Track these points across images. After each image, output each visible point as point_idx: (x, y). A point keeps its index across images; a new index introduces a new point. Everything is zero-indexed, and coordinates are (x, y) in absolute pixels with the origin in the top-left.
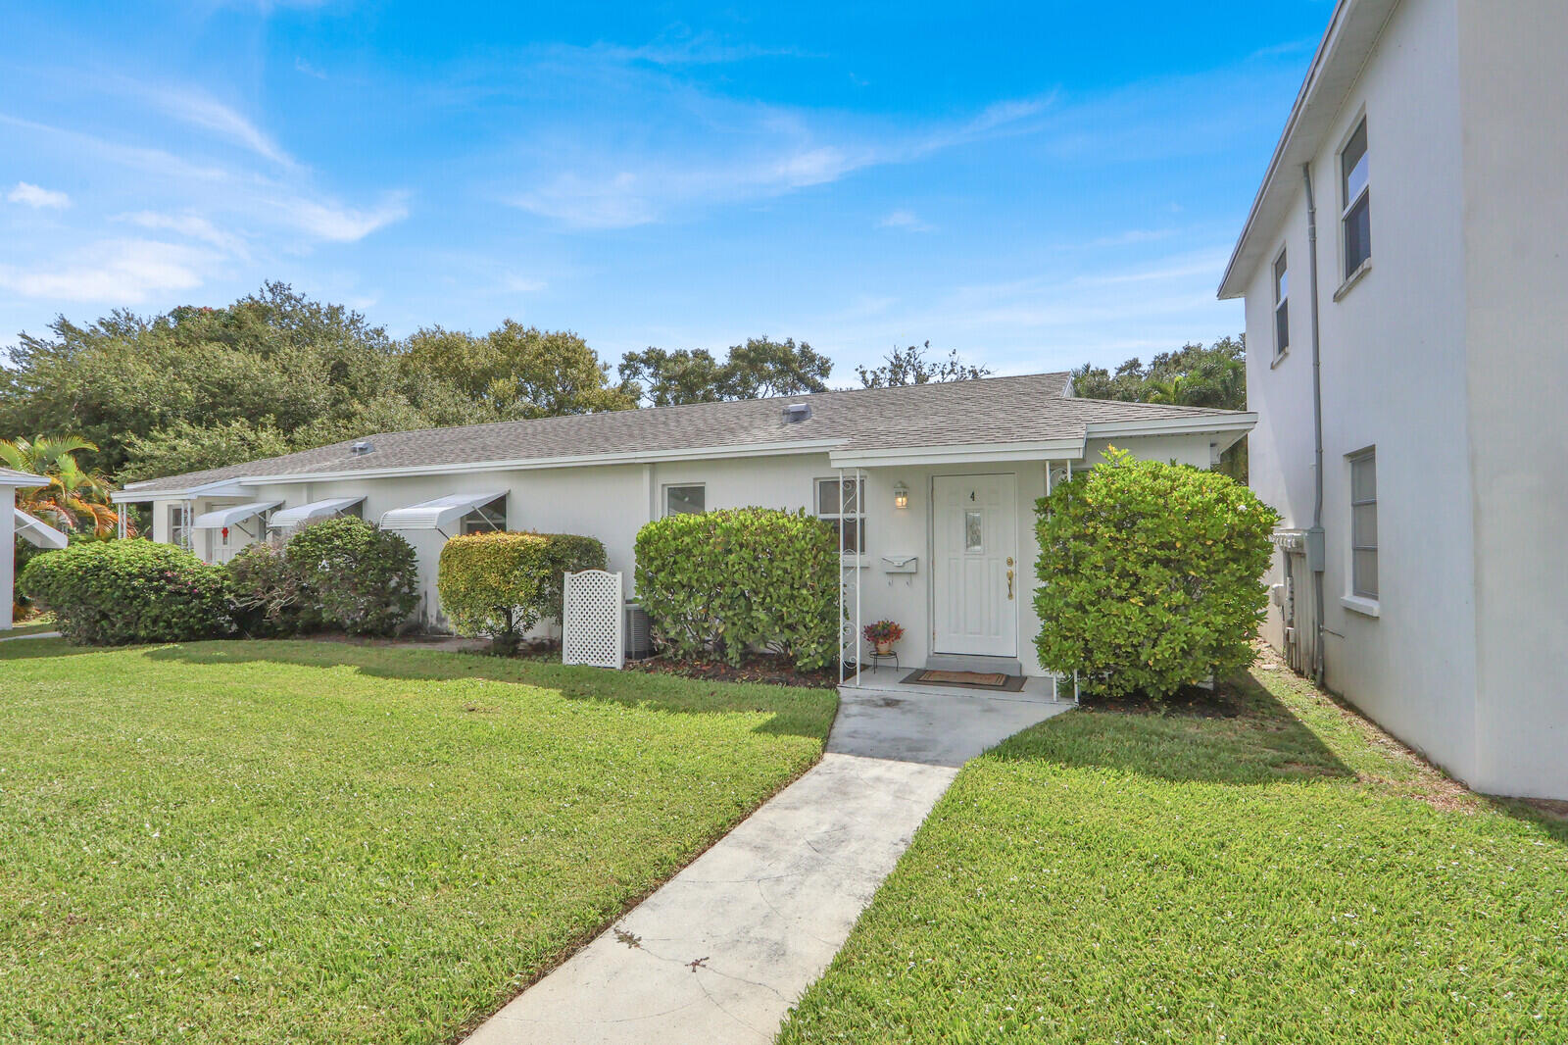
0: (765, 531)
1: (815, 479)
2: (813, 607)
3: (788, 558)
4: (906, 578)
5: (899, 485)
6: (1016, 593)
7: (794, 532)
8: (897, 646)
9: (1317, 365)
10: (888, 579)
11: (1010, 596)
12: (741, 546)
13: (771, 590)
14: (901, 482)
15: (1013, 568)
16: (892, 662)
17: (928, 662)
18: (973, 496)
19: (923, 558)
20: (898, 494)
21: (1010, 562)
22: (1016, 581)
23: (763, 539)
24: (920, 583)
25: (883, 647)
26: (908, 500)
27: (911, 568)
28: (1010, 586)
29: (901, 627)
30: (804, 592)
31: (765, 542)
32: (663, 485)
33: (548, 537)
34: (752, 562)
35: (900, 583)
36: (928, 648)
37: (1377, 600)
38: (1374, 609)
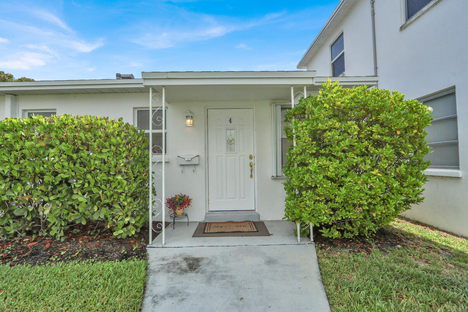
0: (85, 129)
1: (134, 108)
2: (126, 188)
3: (104, 151)
4: (192, 168)
5: (189, 112)
6: (255, 174)
8: (188, 210)
10: (180, 168)
11: (251, 176)
12: (62, 141)
13: (89, 176)
14: (190, 111)
15: (252, 161)
16: (185, 220)
17: (206, 217)
18: (230, 121)
19: (202, 156)
20: (187, 117)
21: (251, 157)
22: (255, 168)
23: (82, 134)
24: (200, 171)
25: (179, 212)
26: (193, 121)
27: (196, 161)
28: (251, 170)
29: (190, 198)
30: (119, 177)
31: (84, 138)
32: (25, 110)
34: (71, 154)
35: (189, 171)
36: (206, 210)
37: (458, 168)
38: (459, 173)
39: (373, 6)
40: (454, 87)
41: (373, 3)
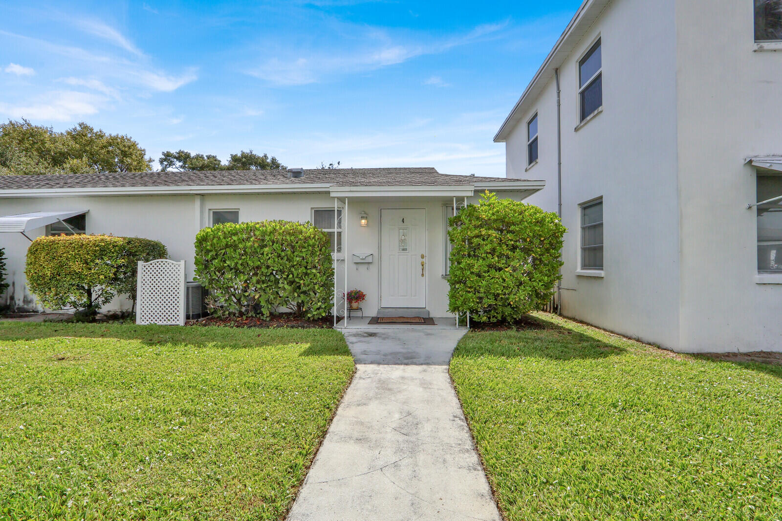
0: (289, 234)
1: (312, 208)
2: (320, 280)
3: (304, 250)
4: (366, 266)
5: (363, 213)
6: (426, 273)
7: (308, 234)
8: (362, 304)
9: (560, 164)
10: (355, 266)
11: (423, 275)
12: (273, 242)
13: (293, 269)
14: (364, 212)
15: (424, 260)
16: (359, 314)
17: (378, 313)
18: (403, 221)
19: (376, 254)
20: (362, 218)
21: (423, 257)
22: (427, 266)
23: (288, 238)
24: (374, 268)
25: (355, 305)
26: (368, 222)
27: (369, 260)
28: (423, 269)
29: (364, 294)
30: (314, 271)
31: (289, 240)
32: (210, 210)
33: (124, 238)
34: (280, 253)
35: (362, 268)
36: (378, 306)
37: (602, 269)
38: (602, 273)
39: (559, 96)
40: (601, 197)
41: (559, 92)
